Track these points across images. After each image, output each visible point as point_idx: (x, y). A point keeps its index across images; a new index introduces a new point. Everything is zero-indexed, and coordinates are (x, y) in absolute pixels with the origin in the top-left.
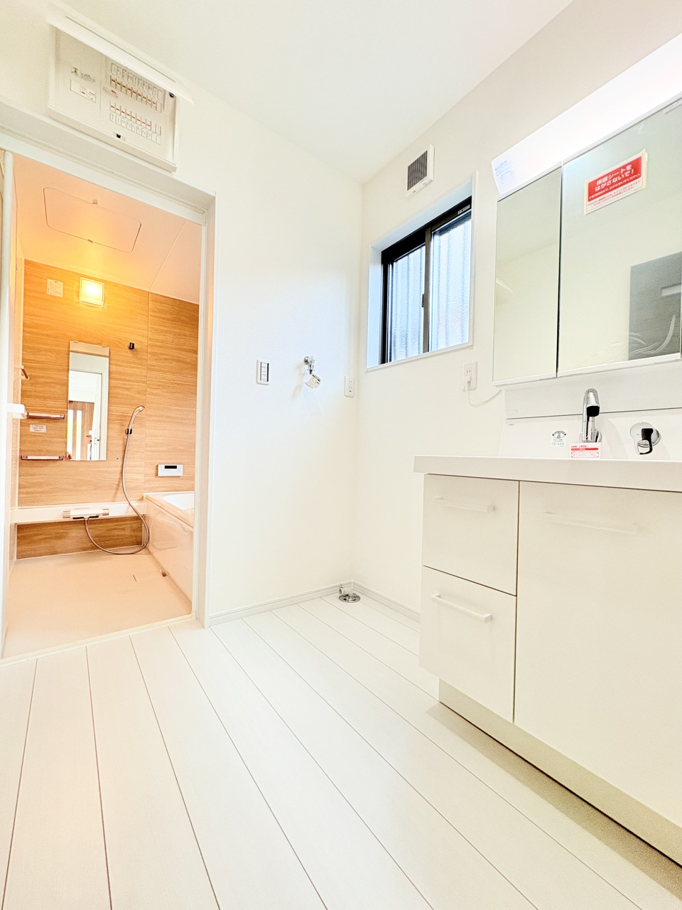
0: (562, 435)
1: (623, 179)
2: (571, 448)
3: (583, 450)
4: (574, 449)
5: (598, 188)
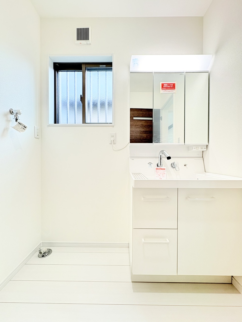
0: (151, 164)
1: (171, 87)
2: (155, 169)
3: (160, 169)
4: (157, 169)
5: (164, 87)
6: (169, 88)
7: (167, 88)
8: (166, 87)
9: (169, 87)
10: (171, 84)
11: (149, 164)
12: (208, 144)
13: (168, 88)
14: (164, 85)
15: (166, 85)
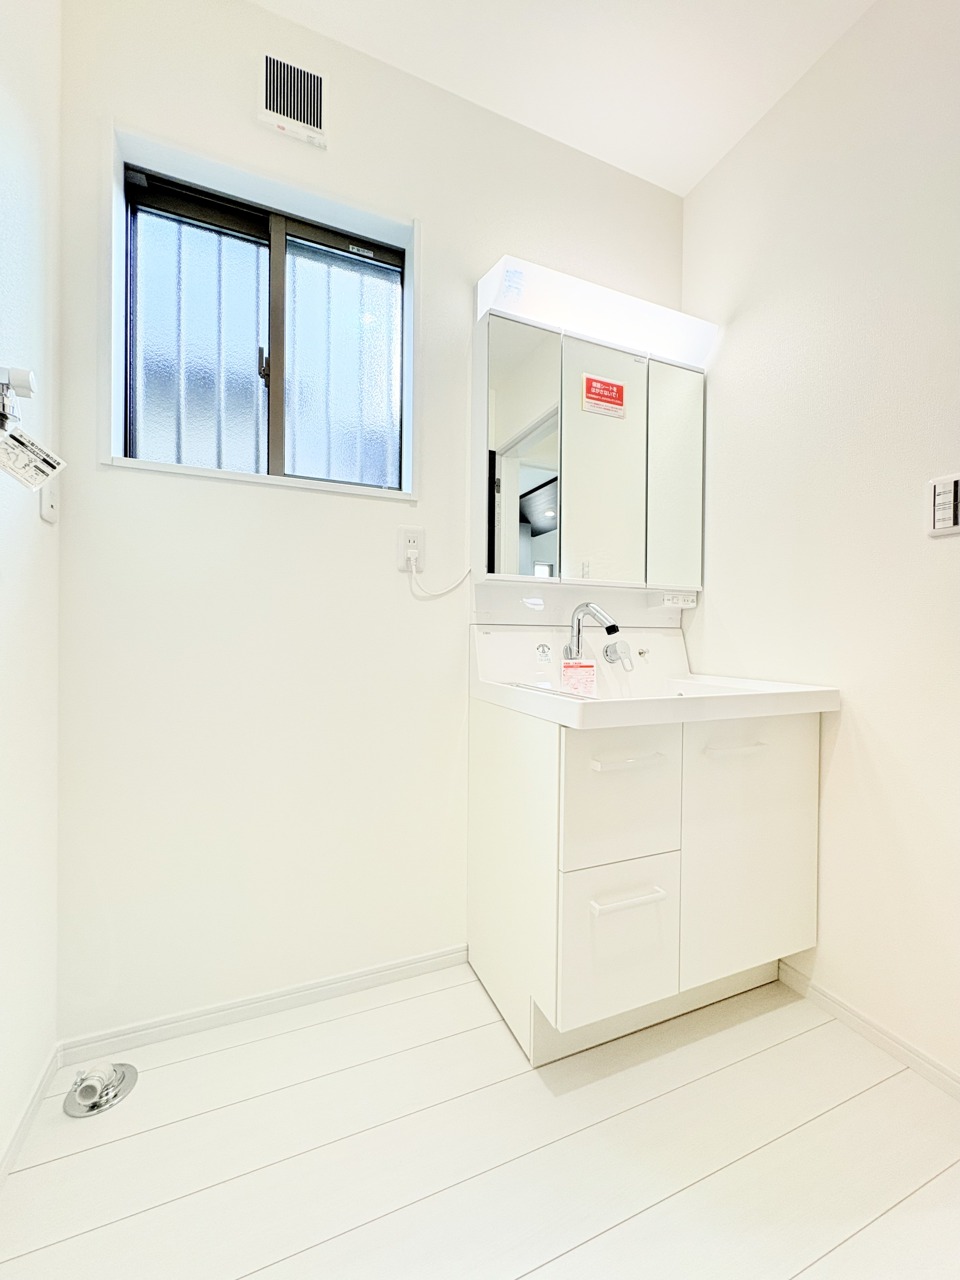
0: (546, 650)
1: (611, 397)
2: (563, 665)
3: (577, 667)
4: (567, 666)
5: (593, 390)
6: (607, 397)
7: (600, 397)
8: (599, 394)
9: (606, 393)
10: (613, 386)
11: (541, 649)
12: (700, 589)
13: (603, 396)
14: (594, 384)
15: (599, 385)
